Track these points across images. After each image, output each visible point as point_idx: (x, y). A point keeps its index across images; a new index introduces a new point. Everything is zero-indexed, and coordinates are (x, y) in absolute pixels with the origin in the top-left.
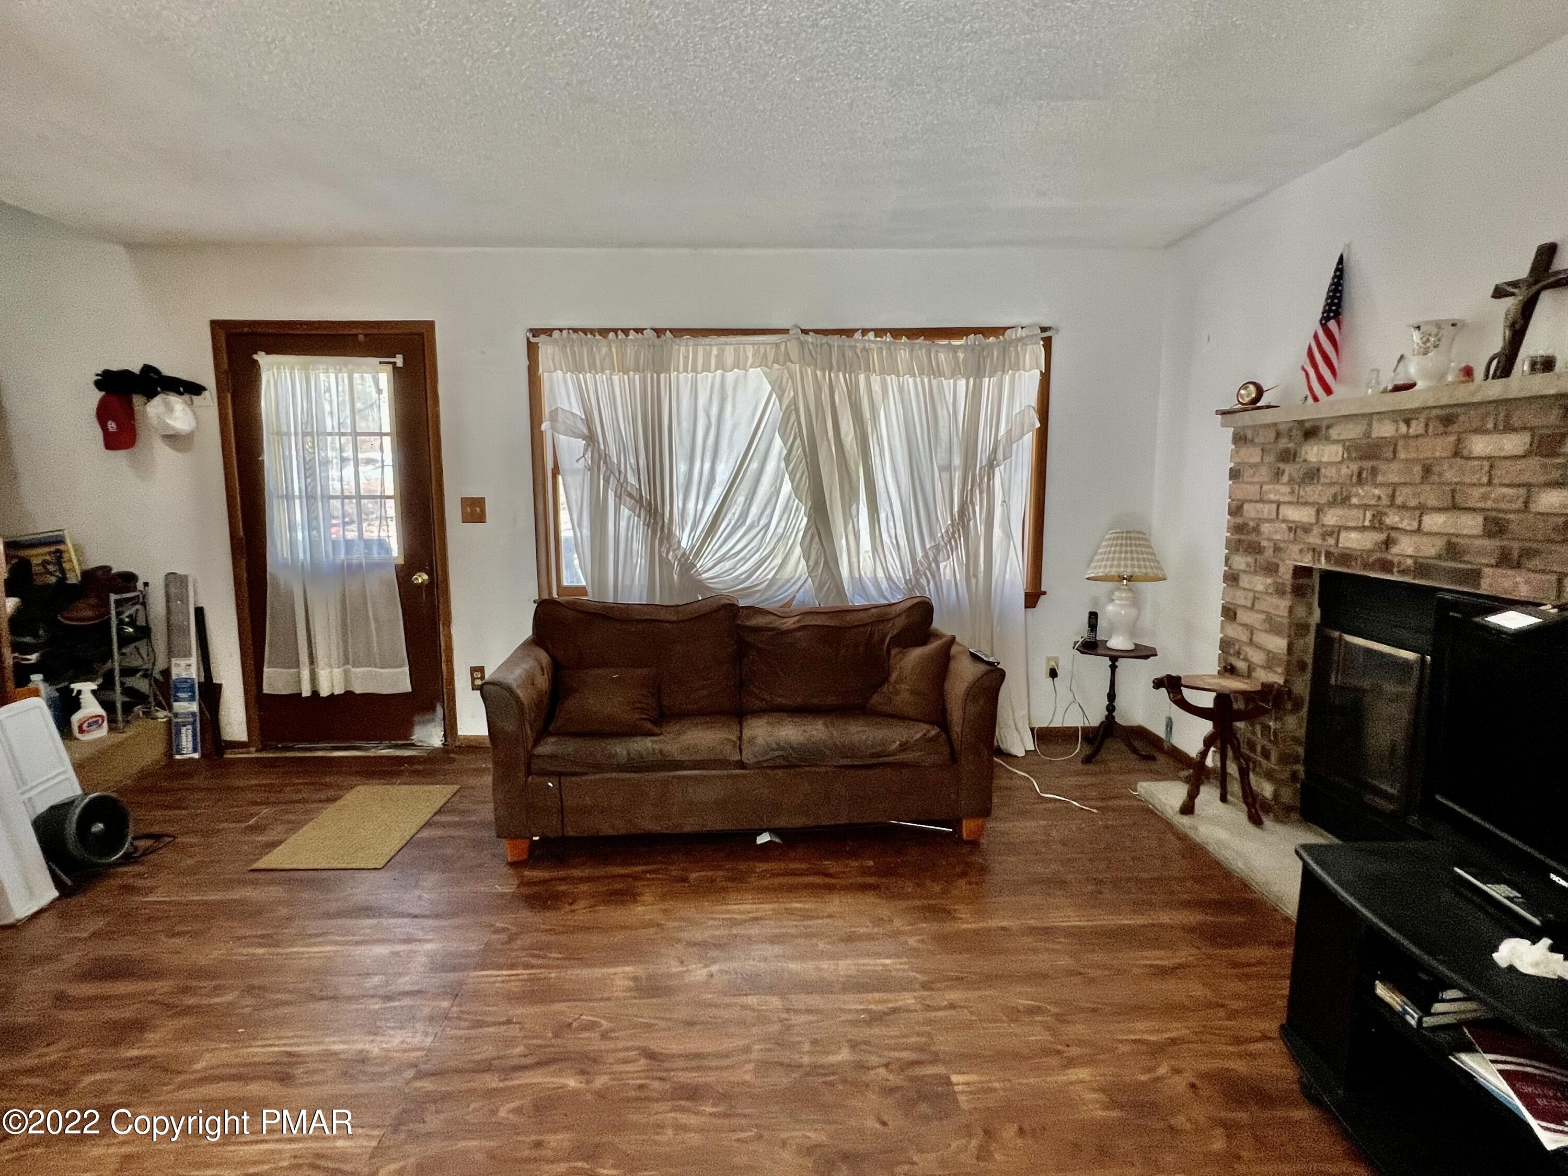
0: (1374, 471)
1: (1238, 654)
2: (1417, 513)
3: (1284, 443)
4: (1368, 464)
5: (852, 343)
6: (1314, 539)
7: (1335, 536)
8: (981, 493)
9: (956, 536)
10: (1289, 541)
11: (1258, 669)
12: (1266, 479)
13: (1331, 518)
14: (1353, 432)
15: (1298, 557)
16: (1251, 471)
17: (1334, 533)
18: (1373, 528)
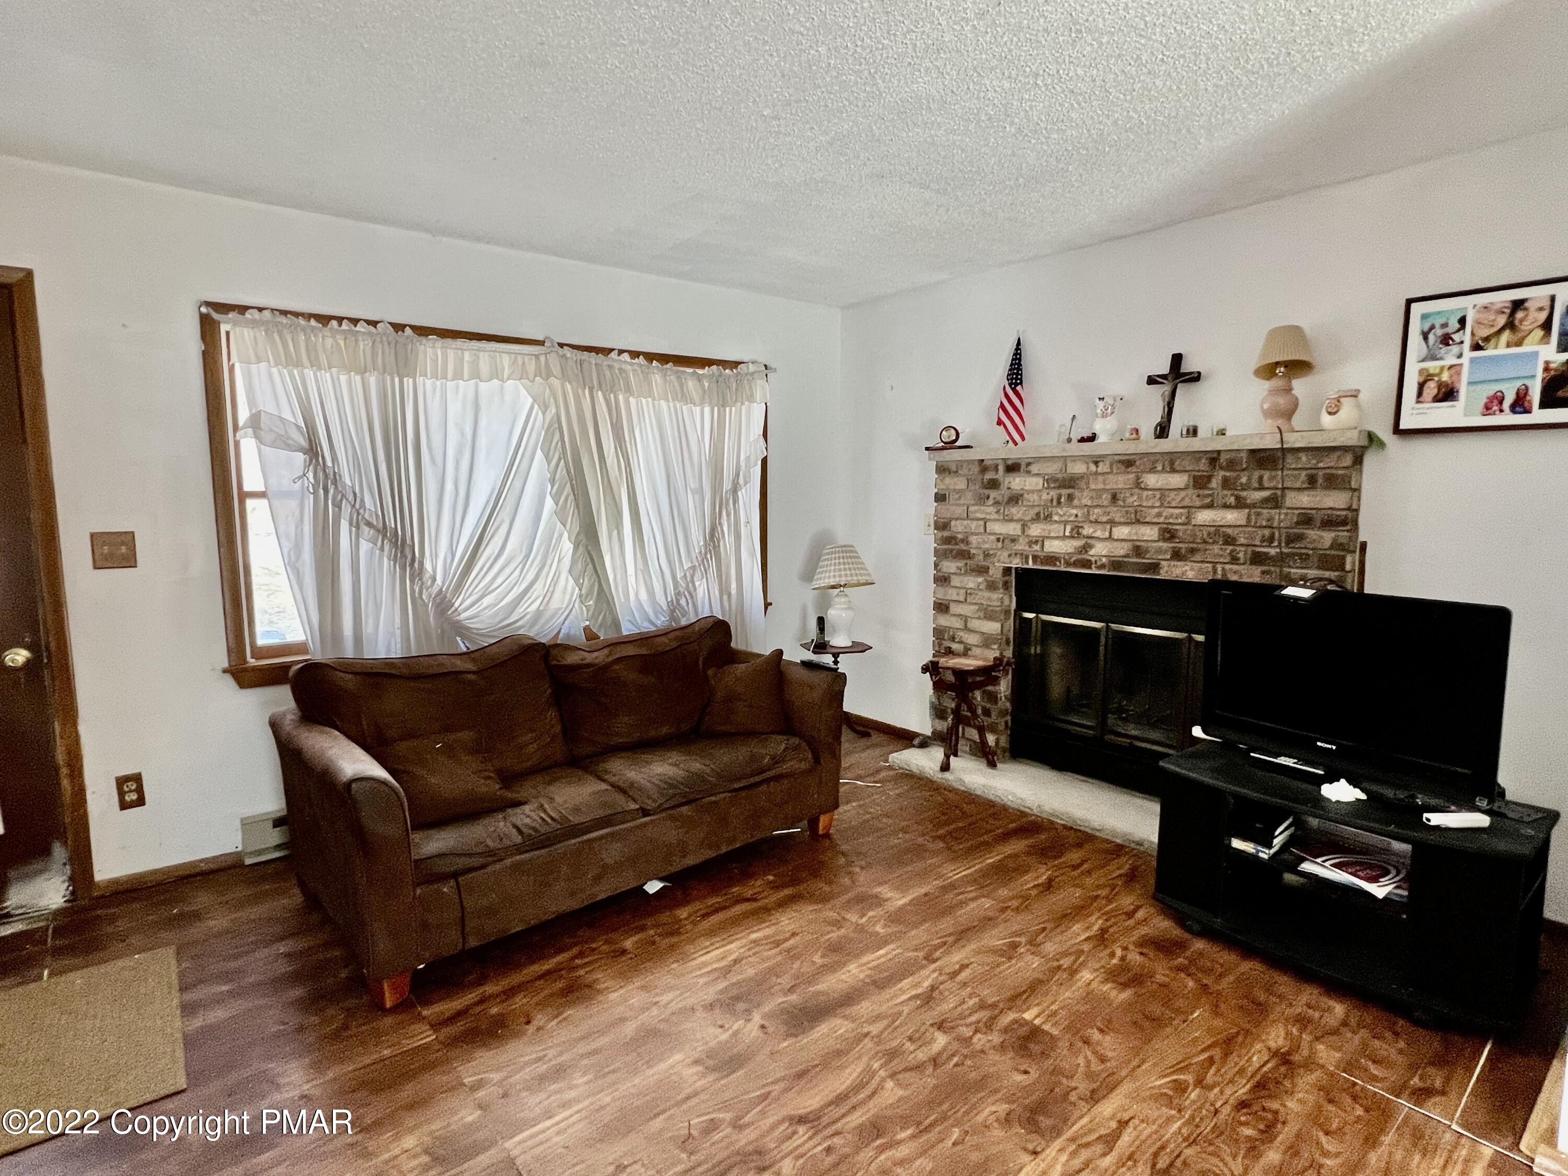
0: (1070, 498)
1: (953, 639)
2: (1108, 527)
3: (989, 476)
4: (1065, 492)
5: (610, 363)
6: (1021, 546)
7: (1040, 543)
8: (728, 515)
9: (709, 556)
10: (999, 550)
11: (974, 649)
12: (973, 502)
13: (1035, 530)
14: (1052, 469)
15: (1007, 560)
16: (957, 496)
17: (1040, 541)
18: (1072, 537)
